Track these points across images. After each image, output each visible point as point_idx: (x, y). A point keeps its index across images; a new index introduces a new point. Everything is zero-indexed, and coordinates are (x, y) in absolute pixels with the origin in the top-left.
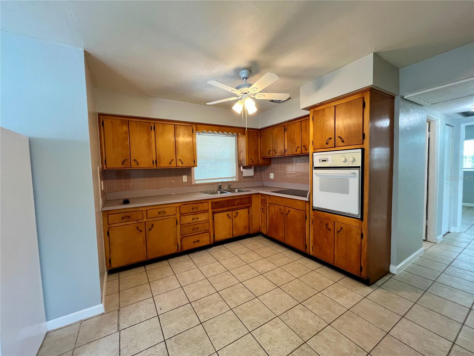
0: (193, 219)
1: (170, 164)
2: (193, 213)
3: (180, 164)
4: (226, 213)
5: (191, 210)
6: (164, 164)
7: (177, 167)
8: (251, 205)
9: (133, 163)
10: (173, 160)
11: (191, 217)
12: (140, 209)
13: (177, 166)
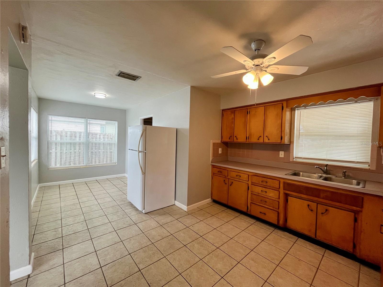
0: (262, 191)
1: (258, 139)
2: (263, 186)
3: (266, 140)
4: (307, 203)
5: (261, 182)
6: (254, 140)
7: (265, 143)
8: (361, 211)
9: (235, 138)
10: (261, 136)
11: (261, 189)
12: (228, 169)
13: (263, 142)
